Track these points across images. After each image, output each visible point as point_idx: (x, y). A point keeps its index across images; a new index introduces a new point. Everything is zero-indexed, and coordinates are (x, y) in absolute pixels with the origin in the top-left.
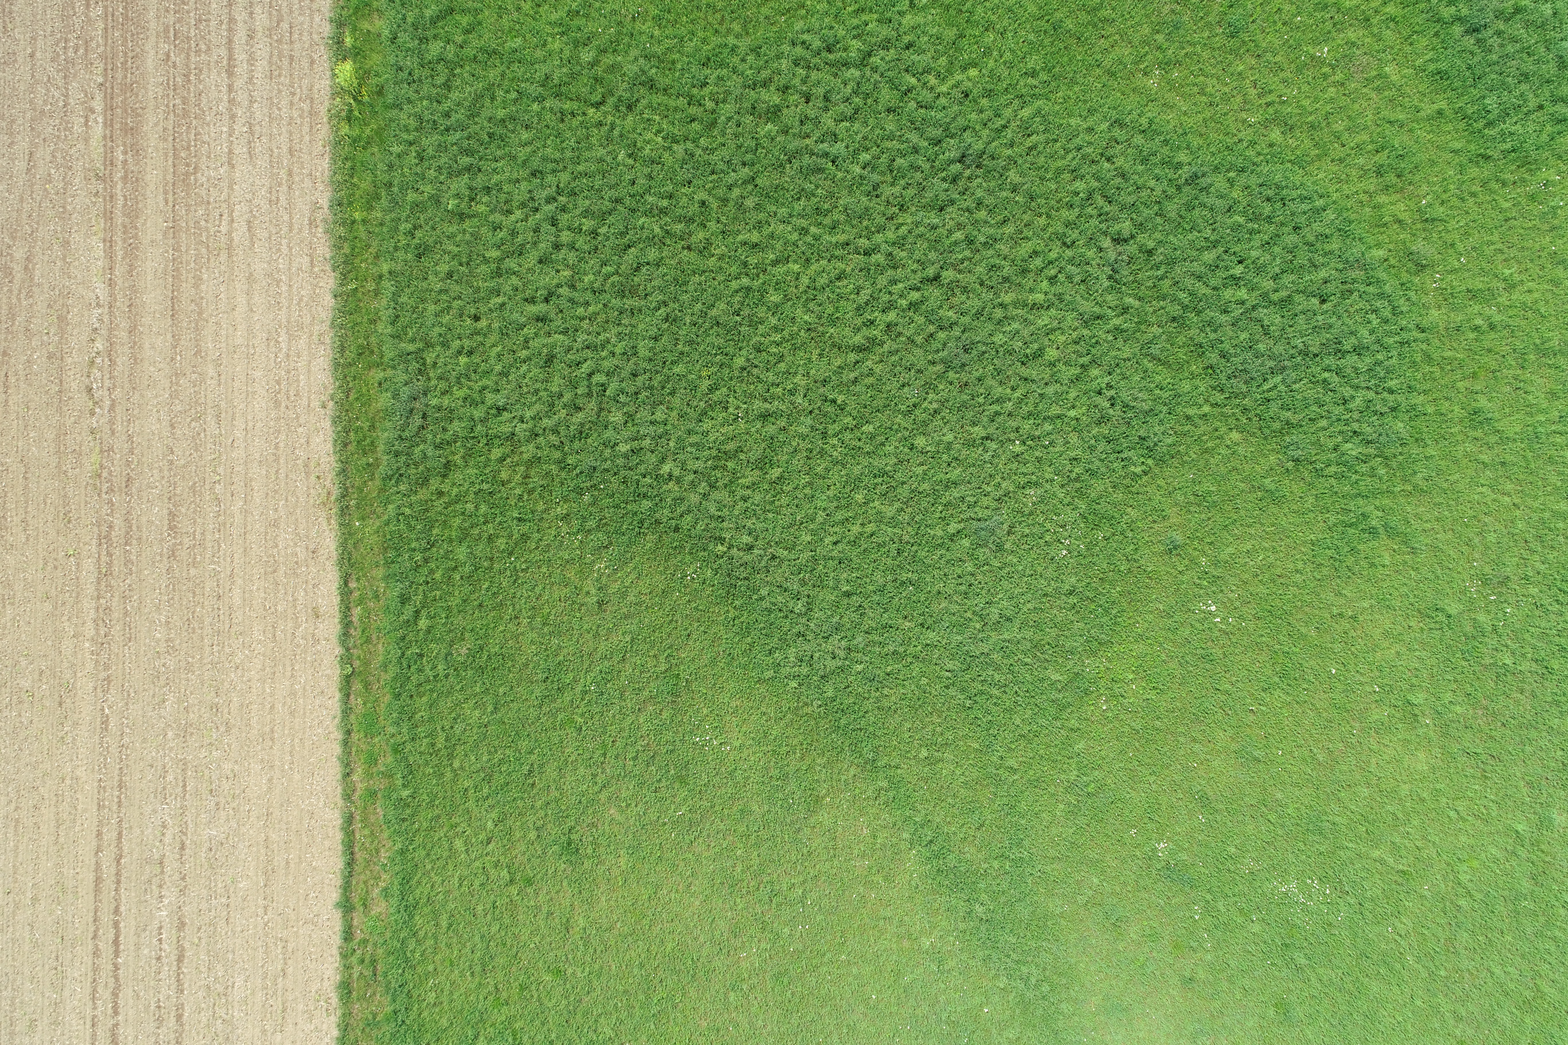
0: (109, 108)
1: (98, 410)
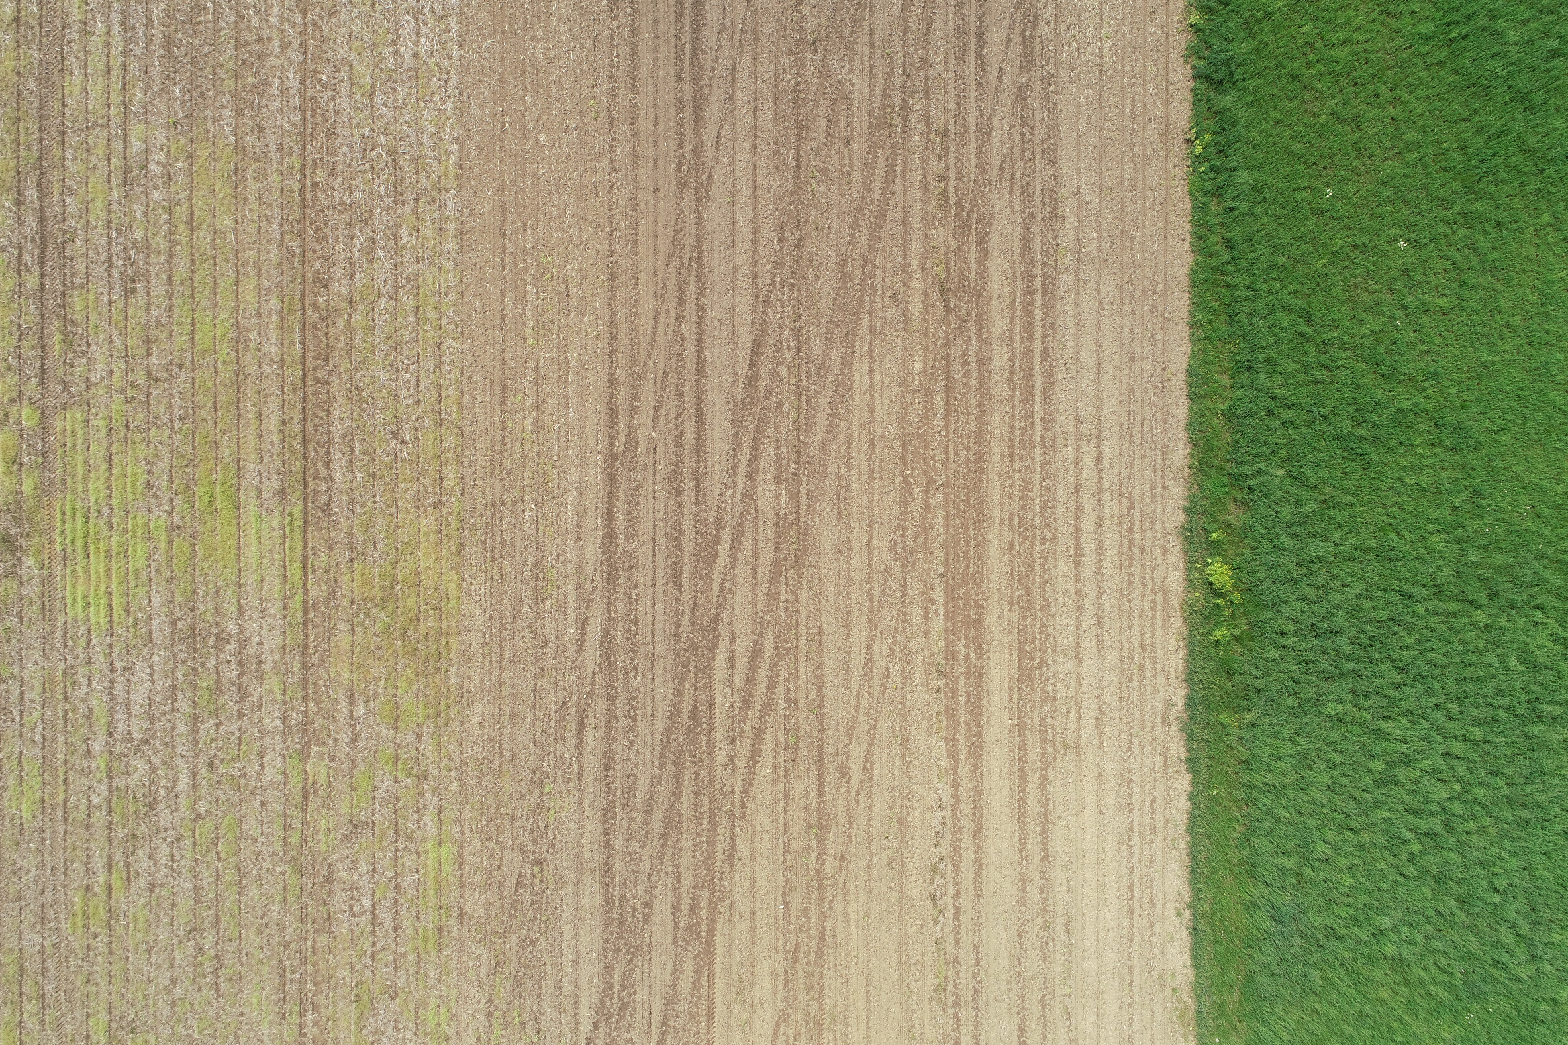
0: (951, 598)
1: (941, 918)
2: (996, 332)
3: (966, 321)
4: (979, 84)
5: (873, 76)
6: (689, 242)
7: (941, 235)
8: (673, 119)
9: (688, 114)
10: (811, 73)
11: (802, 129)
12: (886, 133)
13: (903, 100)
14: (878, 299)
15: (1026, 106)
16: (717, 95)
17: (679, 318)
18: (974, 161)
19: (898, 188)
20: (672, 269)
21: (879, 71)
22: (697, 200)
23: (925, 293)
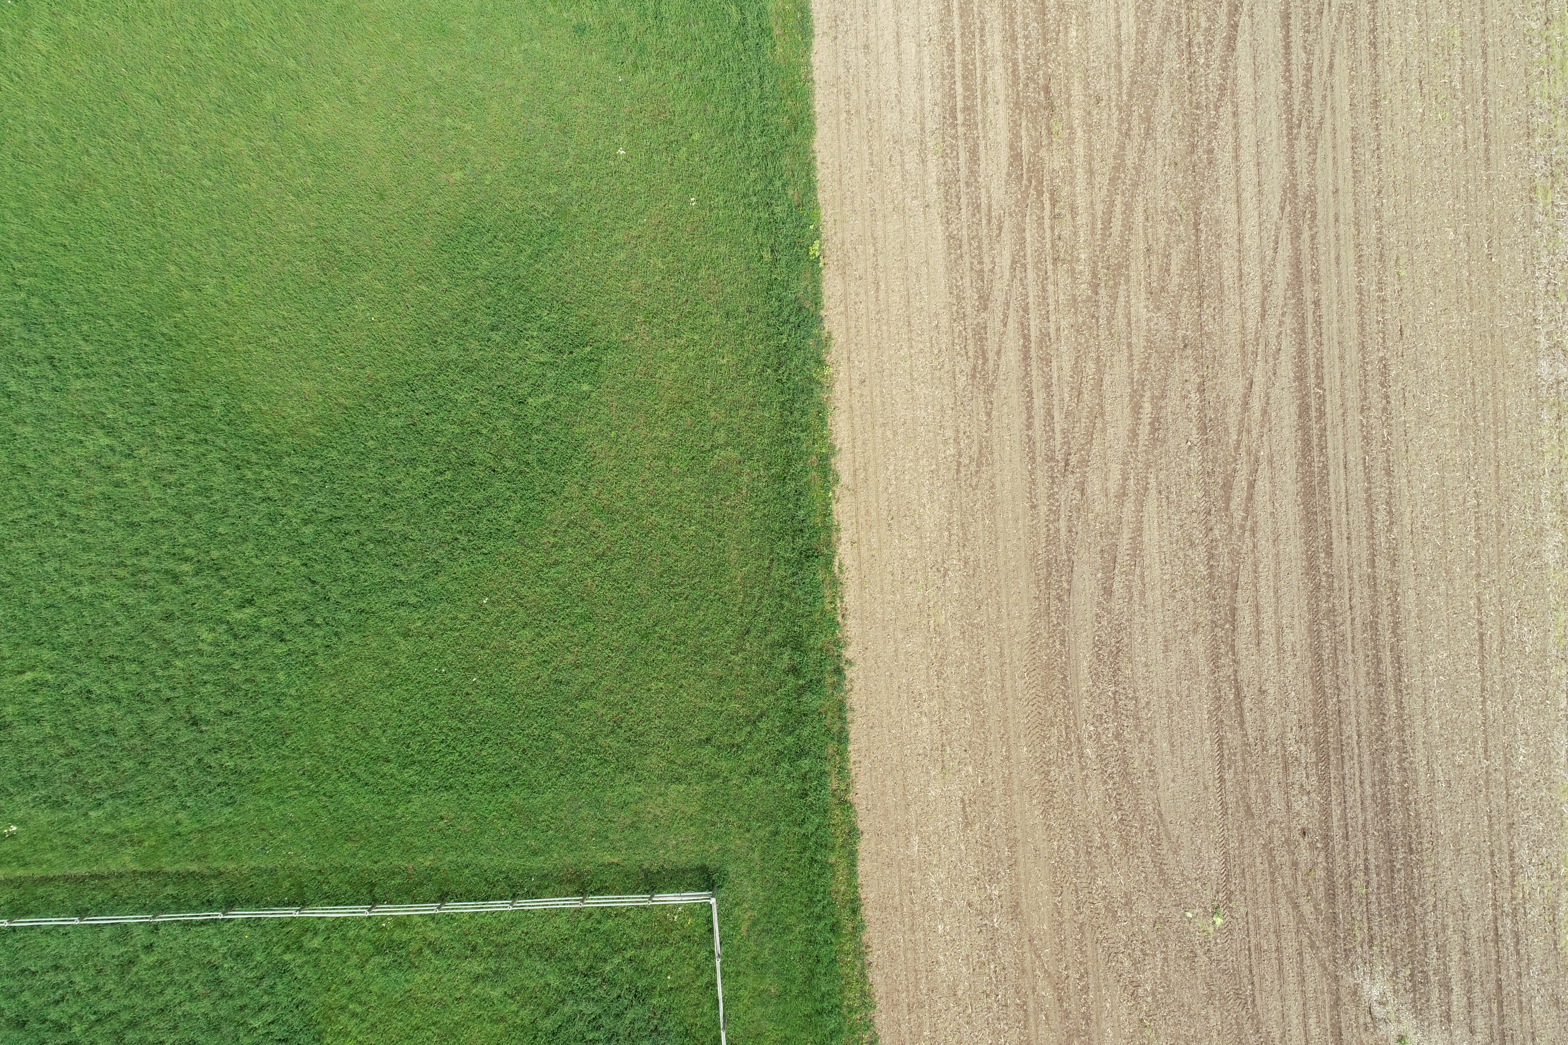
2: (999, 68)
3: (1028, 78)
4: (1026, 310)
5: (1128, 316)
6: (1302, 143)
7: (1055, 161)
8: (1322, 263)
9: (1307, 268)
10: (1186, 316)
11: (1194, 260)
12: (1113, 261)
13: (1097, 294)
14: (1114, 97)
15: (978, 291)
16: (1279, 291)
17: (1309, 68)
18: (1028, 235)
19: (1100, 208)
20: (1317, 114)
21: (1120, 321)
22: (1294, 186)
23: (1068, 104)
